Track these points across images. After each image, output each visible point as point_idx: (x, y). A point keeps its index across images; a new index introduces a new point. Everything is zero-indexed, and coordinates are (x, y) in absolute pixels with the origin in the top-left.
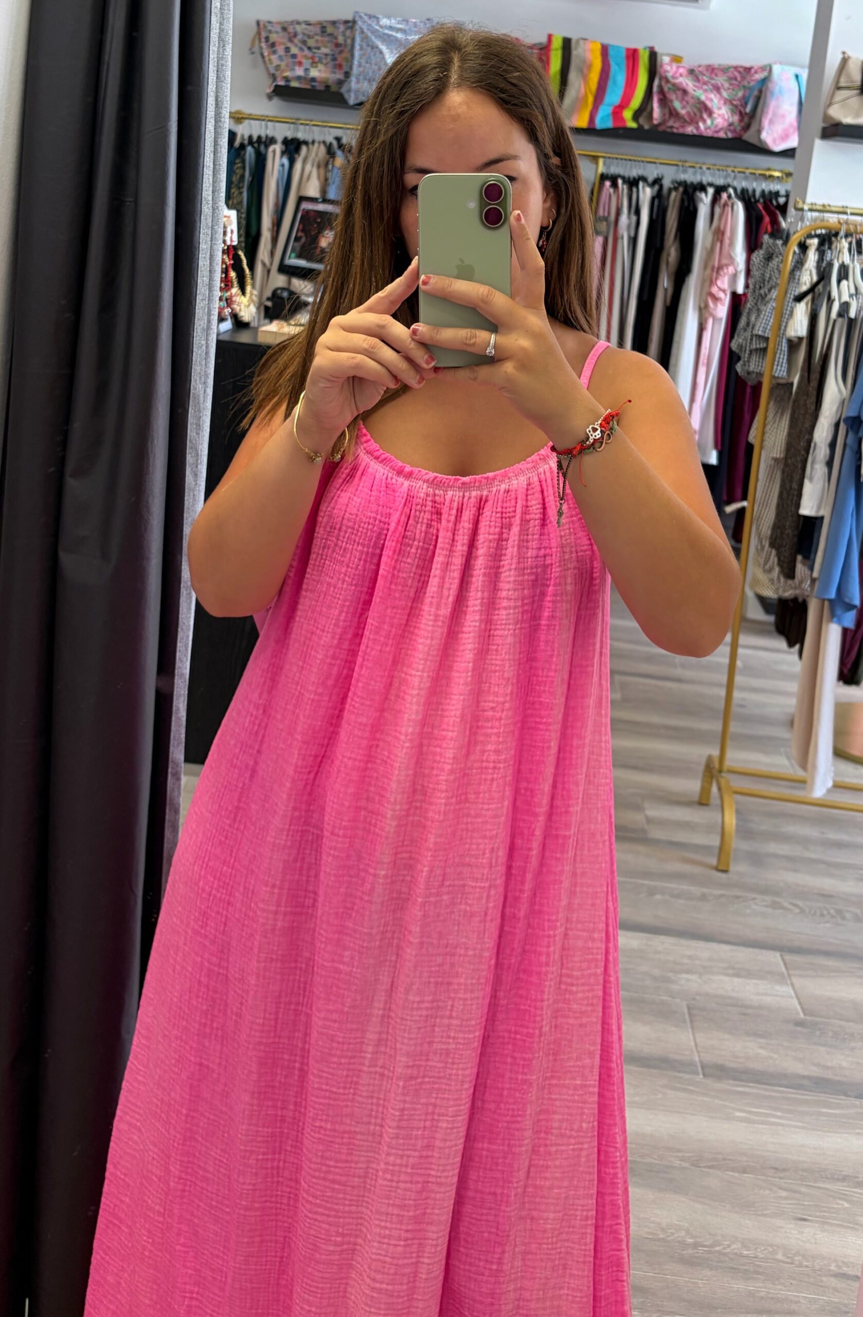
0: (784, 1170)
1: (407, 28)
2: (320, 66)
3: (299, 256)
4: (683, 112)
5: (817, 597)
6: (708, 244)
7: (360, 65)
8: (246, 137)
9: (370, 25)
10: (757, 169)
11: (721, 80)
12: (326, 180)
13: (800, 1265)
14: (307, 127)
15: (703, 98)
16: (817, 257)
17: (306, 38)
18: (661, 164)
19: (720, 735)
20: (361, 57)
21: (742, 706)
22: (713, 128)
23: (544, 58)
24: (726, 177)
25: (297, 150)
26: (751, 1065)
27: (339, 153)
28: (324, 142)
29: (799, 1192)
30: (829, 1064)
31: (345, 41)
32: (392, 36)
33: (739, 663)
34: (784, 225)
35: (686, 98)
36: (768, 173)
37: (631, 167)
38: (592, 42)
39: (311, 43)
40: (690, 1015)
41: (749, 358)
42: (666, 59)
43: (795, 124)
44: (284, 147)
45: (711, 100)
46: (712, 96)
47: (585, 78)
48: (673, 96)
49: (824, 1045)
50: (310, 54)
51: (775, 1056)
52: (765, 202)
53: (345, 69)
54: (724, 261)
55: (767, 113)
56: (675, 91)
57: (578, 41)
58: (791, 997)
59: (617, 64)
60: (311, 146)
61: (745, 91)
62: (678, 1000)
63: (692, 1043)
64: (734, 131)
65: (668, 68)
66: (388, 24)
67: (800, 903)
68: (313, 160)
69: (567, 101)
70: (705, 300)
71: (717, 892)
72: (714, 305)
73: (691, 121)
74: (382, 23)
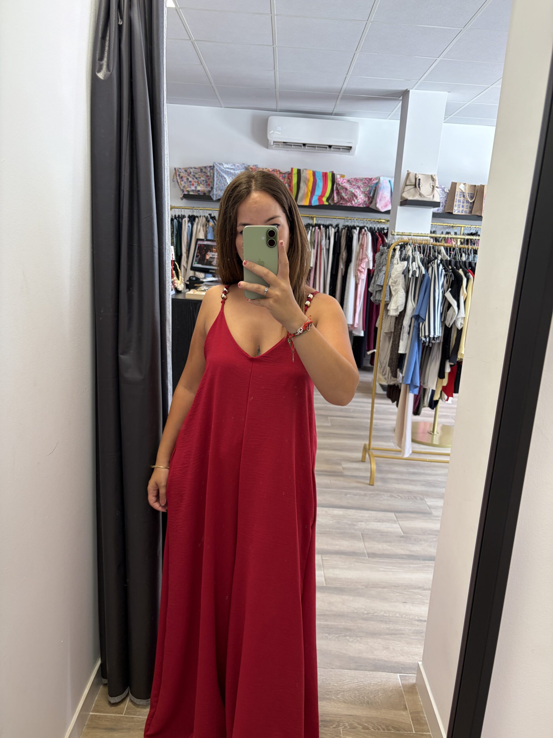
0: (398, 586)
1: (235, 168)
2: (201, 185)
3: (198, 263)
4: (346, 197)
5: (404, 384)
6: (358, 250)
7: (217, 184)
8: (173, 216)
9: (220, 167)
10: (375, 219)
11: (360, 184)
12: (206, 231)
13: (405, 618)
14: (197, 210)
15: (353, 191)
16: (399, 253)
17: (195, 174)
18: (338, 219)
19: (368, 436)
20: (217, 181)
21: (376, 425)
22: (358, 204)
23: (290, 178)
24: (364, 223)
25: (194, 220)
26: (385, 552)
27: (211, 220)
28: (205, 216)
29: (403, 593)
30: (414, 550)
31: (210, 174)
32: (229, 171)
33: (374, 410)
34: (386, 241)
35: (347, 192)
36: (380, 221)
37: (327, 221)
38: (309, 170)
39: (197, 176)
40: (362, 536)
41: (376, 294)
42: (338, 176)
43: (390, 201)
44: (189, 219)
45: (357, 192)
46: (357, 190)
47: (307, 185)
48: (341, 191)
49: (411, 544)
50: (197, 181)
51: (393, 548)
52: (379, 232)
53: (211, 186)
54: (364, 257)
55: (379, 197)
56: (342, 189)
57: (303, 170)
58: (399, 528)
59: (319, 179)
60: (199, 218)
61: (370, 188)
62: (358, 532)
63: (364, 546)
64: (366, 204)
65: (339, 180)
66: (227, 166)
67: (400, 495)
68: (201, 224)
69: (300, 195)
70: (357, 273)
71: (370, 493)
72: (361, 274)
73: (349, 200)
74: (224, 167)
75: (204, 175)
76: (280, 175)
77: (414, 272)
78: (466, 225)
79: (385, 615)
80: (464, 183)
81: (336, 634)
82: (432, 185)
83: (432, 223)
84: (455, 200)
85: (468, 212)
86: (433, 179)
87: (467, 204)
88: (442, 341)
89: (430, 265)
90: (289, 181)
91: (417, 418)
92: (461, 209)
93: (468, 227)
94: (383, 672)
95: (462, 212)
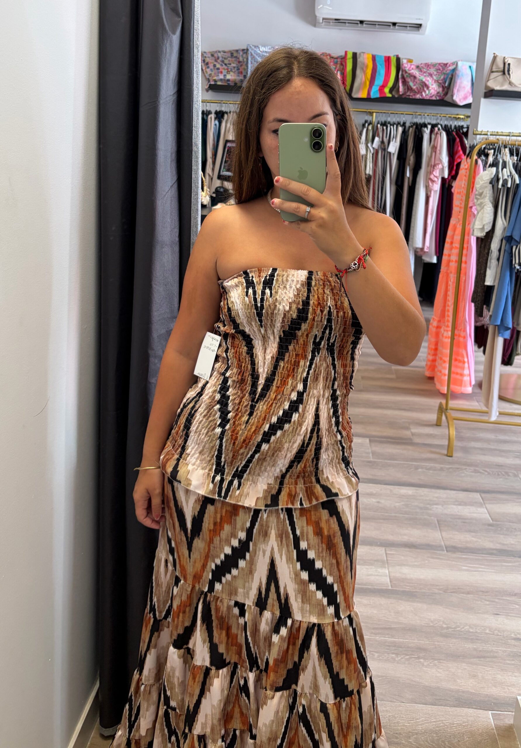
0: (487, 592)
2: (232, 73)
3: (227, 170)
4: (414, 87)
5: (492, 325)
6: (429, 154)
9: (255, 51)
10: (452, 115)
11: (432, 70)
14: (227, 105)
15: (424, 80)
17: (224, 59)
18: (406, 114)
22: (429, 95)
23: (344, 63)
25: (222, 116)
26: (469, 545)
30: (505, 543)
31: (243, 60)
34: (467, 143)
35: (416, 80)
36: (457, 116)
38: (368, 54)
39: (226, 62)
40: (439, 524)
42: (405, 61)
43: (470, 91)
44: (215, 116)
45: (428, 81)
46: (428, 79)
47: (365, 73)
48: (409, 80)
49: (503, 534)
50: (226, 67)
51: (480, 540)
52: (456, 131)
53: (244, 74)
54: (437, 162)
55: (456, 85)
56: (410, 77)
57: (360, 54)
58: (486, 513)
59: (381, 65)
60: (229, 114)
61: (444, 76)
62: (432, 518)
64: (440, 96)
65: (406, 66)
66: (264, 50)
67: (488, 470)
68: (231, 121)
69: (356, 84)
70: (428, 182)
71: (447, 466)
72: (433, 184)
73: (419, 92)
74: (261, 50)
75: (235, 60)
76: (331, 60)
79: (471, 630)
81: (407, 655)
90: (342, 67)
91: (508, 369)
94: (469, 708)
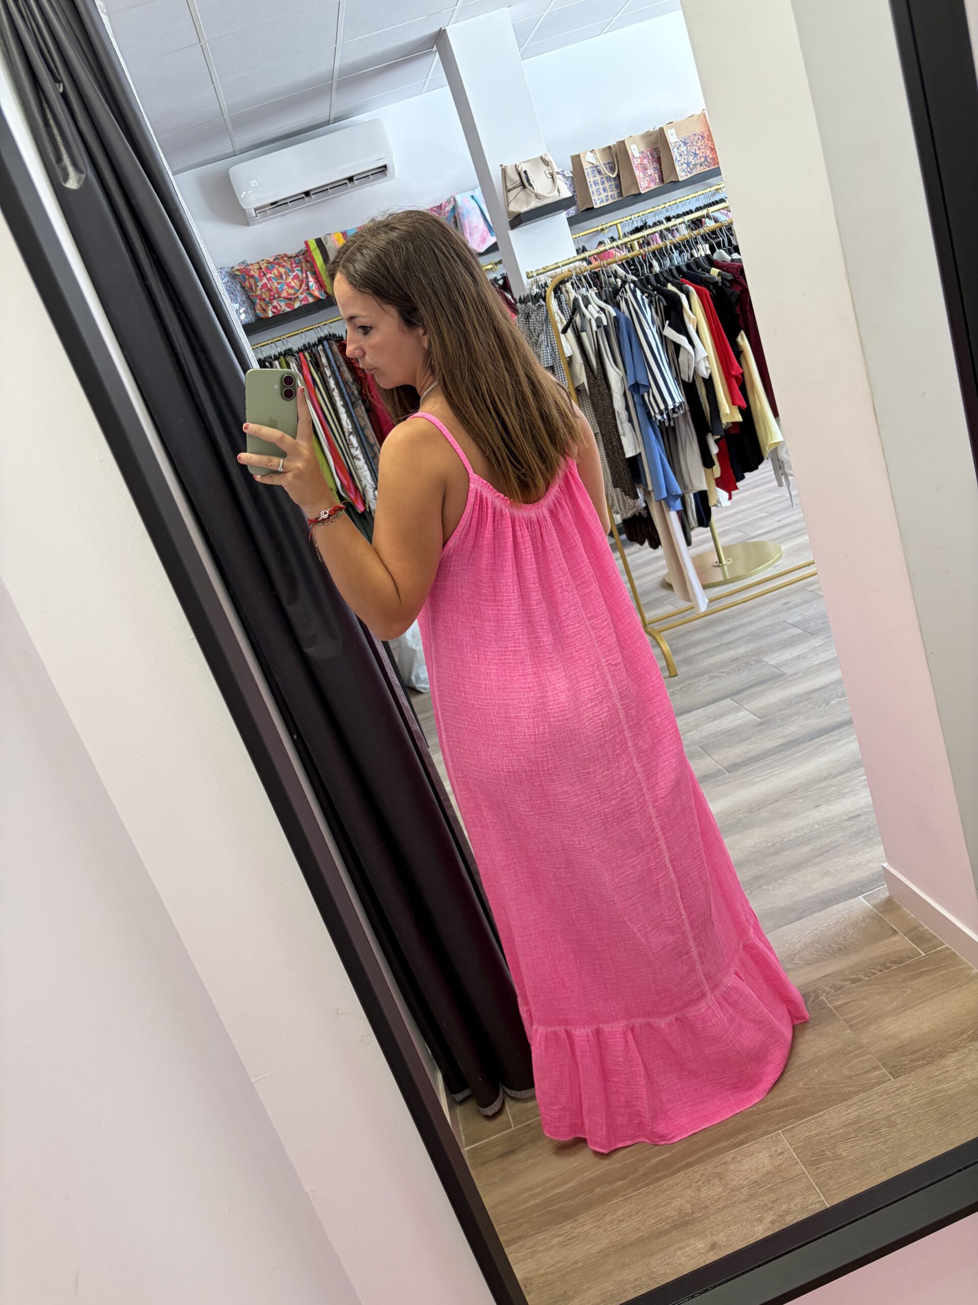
0: (795, 790)
5: (655, 503)
13: (829, 825)
26: (749, 755)
29: (808, 796)
30: (787, 734)
33: (630, 567)
38: (334, 232)
40: (703, 750)
43: (486, 230)
49: (780, 727)
51: (758, 745)
55: (466, 230)
57: (325, 238)
58: (748, 715)
63: (715, 762)
67: (725, 670)
71: (680, 687)
76: (291, 261)
77: (599, 320)
78: (623, 218)
79: (799, 834)
80: (591, 150)
82: (549, 173)
83: (574, 236)
84: (589, 185)
85: (616, 196)
86: (546, 163)
87: (610, 184)
88: (687, 408)
89: (618, 297)
90: (309, 265)
92: (604, 195)
93: (627, 221)
95: (607, 200)
